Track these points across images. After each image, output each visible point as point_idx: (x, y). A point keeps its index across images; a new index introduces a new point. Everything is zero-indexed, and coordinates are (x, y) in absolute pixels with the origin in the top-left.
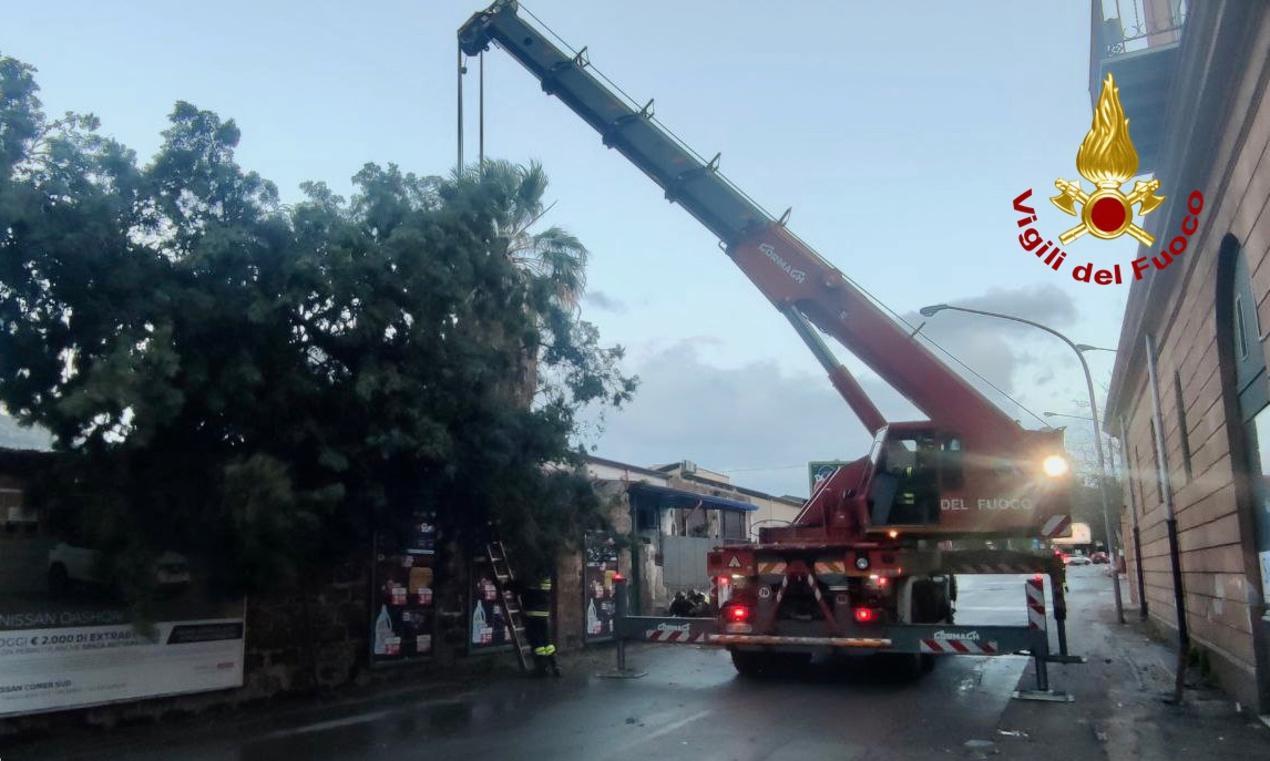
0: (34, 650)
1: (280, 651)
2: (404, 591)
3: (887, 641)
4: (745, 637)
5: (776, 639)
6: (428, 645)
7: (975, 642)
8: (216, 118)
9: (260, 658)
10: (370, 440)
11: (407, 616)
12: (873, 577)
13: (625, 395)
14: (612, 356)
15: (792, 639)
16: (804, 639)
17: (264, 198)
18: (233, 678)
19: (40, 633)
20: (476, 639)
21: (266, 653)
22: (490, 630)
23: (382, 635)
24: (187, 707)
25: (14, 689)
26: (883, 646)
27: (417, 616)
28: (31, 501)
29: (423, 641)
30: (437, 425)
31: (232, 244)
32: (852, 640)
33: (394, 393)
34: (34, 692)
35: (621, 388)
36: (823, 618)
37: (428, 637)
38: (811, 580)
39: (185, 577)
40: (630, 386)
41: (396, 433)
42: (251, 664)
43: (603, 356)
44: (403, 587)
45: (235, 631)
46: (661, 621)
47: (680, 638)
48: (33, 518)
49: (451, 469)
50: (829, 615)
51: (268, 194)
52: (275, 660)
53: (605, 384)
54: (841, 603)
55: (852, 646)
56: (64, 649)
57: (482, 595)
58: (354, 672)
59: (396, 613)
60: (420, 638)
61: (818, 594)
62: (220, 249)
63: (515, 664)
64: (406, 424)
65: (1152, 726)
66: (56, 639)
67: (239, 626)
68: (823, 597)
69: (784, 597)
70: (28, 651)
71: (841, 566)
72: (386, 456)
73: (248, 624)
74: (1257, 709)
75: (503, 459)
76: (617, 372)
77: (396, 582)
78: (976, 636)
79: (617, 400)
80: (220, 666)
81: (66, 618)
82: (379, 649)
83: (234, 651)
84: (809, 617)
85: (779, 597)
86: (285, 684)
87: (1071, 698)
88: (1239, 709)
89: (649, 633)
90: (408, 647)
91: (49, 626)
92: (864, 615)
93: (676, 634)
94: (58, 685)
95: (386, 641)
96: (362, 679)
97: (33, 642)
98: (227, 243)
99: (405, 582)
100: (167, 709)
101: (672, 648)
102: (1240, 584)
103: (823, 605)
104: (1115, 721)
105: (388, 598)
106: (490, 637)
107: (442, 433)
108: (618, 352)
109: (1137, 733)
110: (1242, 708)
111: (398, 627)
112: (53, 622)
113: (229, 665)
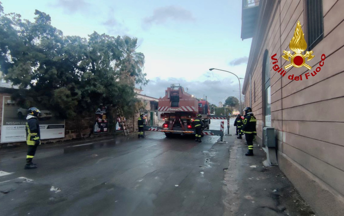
0: (15, 129)
1: (73, 131)
2: (101, 120)
3: (193, 132)
4: (166, 130)
5: (172, 131)
6: (106, 130)
7: (210, 133)
8: (45, 14)
9: (69, 132)
10: (86, 88)
11: (102, 124)
12: (192, 119)
13: (146, 83)
14: (144, 75)
15: (175, 131)
16: (178, 131)
17: (59, 34)
18: (63, 135)
19: (16, 126)
20: (117, 129)
21: (70, 131)
22: (120, 127)
23: (96, 128)
24: (52, 141)
25: (11, 137)
26: (192, 133)
27: (104, 124)
28: (13, 99)
29: (105, 129)
30: (101, 86)
31: (49, 43)
32: (186, 131)
33: (92, 79)
34: (15, 138)
35: (145, 82)
36: (181, 127)
37: (106, 129)
38: (180, 120)
39: (51, 116)
40: (147, 81)
41: (92, 87)
42: (66, 133)
43: (142, 75)
44: (101, 119)
45: (63, 127)
46: (152, 127)
47: (155, 130)
48: (14, 102)
49: (104, 95)
50: (183, 126)
51: (60, 33)
52: (72, 132)
53: (143, 81)
54: (186, 124)
55: (186, 133)
56: (22, 129)
57: (118, 121)
58: (90, 135)
59: (99, 124)
60: (104, 129)
61: (181, 123)
62: (46, 44)
63: (124, 134)
64: (95, 85)
65: (241, 149)
66: (20, 127)
67: (64, 126)
68: (182, 123)
69: (175, 123)
70: (14, 129)
71: (186, 117)
72: (89, 92)
73: (65, 126)
74: (262, 146)
75: (116, 94)
76: (145, 78)
77: (99, 118)
78: (210, 132)
79: (144, 84)
80: (59, 133)
81: (22, 123)
82: (95, 130)
83: (63, 130)
84: (179, 127)
85: (174, 123)
86: (75, 137)
87: (227, 143)
88: (258, 146)
89: (149, 129)
90: (102, 130)
91: (18, 124)
92: (189, 126)
93: (154, 129)
94: (21, 136)
95: (97, 129)
96: (92, 136)
97: (15, 128)
98: (48, 43)
99: (101, 118)
100: (47, 141)
101: (154, 132)
102: (261, 122)
103: (182, 124)
104: (234, 148)
105: (98, 121)
106: (120, 129)
107: (102, 87)
108: (145, 75)
109: (237, 150)
110: (259, 145)
111: (100, 126)
112: (19, 124)
113: (62, 133)
